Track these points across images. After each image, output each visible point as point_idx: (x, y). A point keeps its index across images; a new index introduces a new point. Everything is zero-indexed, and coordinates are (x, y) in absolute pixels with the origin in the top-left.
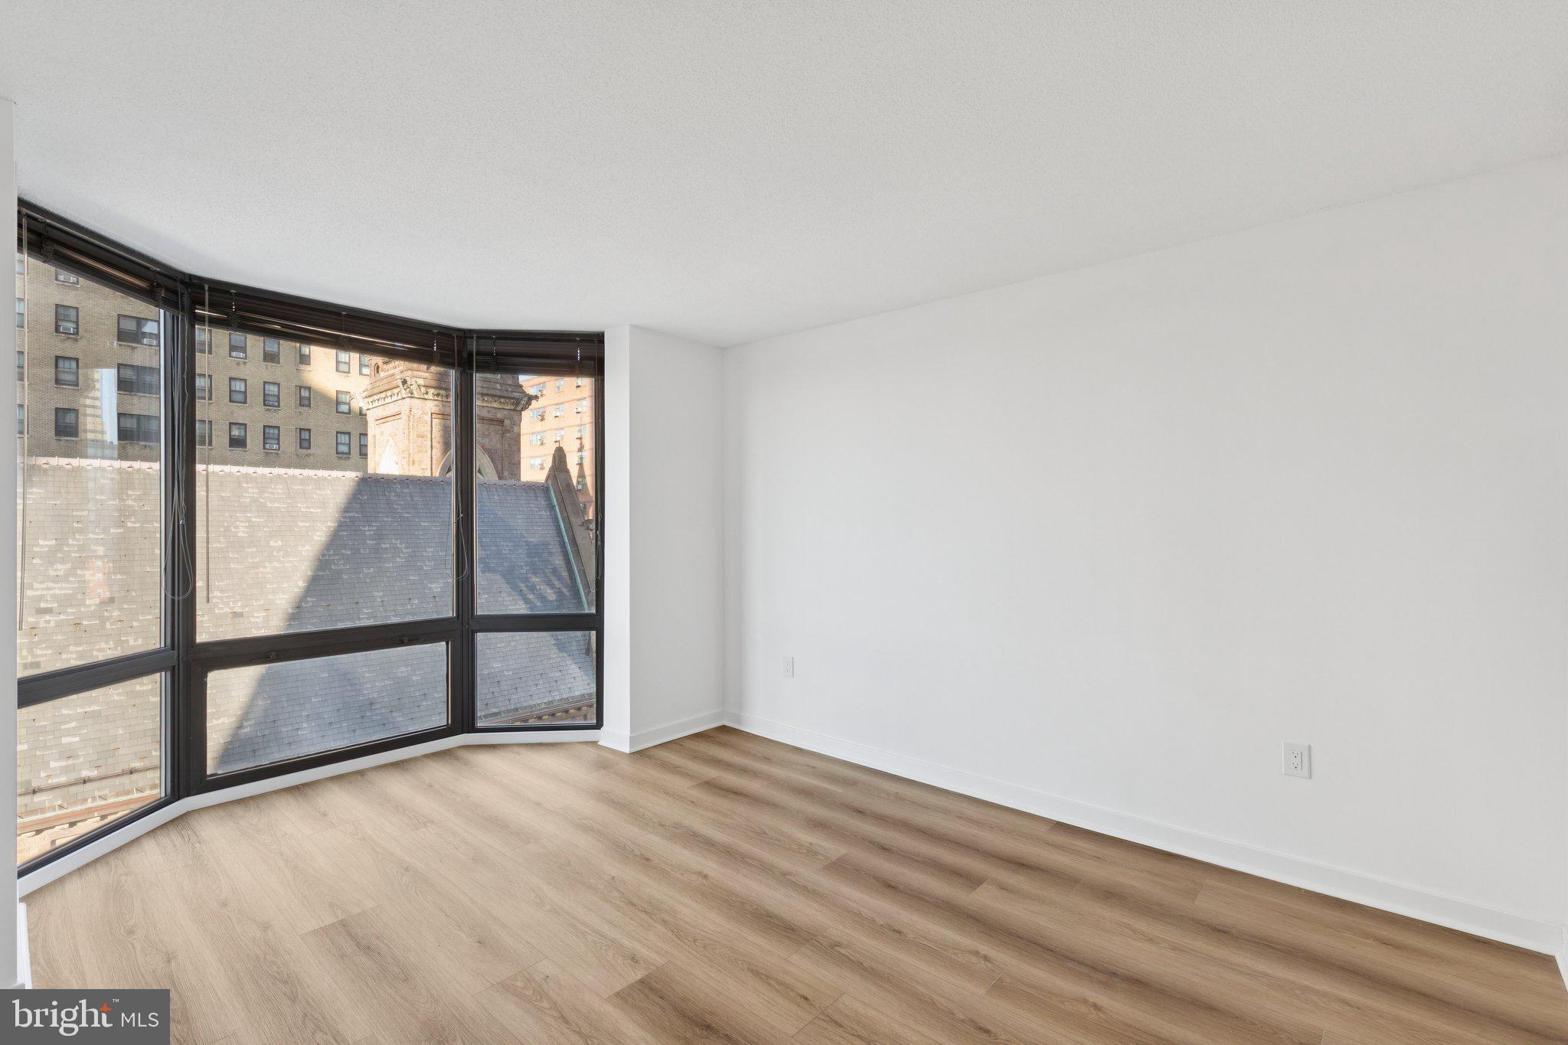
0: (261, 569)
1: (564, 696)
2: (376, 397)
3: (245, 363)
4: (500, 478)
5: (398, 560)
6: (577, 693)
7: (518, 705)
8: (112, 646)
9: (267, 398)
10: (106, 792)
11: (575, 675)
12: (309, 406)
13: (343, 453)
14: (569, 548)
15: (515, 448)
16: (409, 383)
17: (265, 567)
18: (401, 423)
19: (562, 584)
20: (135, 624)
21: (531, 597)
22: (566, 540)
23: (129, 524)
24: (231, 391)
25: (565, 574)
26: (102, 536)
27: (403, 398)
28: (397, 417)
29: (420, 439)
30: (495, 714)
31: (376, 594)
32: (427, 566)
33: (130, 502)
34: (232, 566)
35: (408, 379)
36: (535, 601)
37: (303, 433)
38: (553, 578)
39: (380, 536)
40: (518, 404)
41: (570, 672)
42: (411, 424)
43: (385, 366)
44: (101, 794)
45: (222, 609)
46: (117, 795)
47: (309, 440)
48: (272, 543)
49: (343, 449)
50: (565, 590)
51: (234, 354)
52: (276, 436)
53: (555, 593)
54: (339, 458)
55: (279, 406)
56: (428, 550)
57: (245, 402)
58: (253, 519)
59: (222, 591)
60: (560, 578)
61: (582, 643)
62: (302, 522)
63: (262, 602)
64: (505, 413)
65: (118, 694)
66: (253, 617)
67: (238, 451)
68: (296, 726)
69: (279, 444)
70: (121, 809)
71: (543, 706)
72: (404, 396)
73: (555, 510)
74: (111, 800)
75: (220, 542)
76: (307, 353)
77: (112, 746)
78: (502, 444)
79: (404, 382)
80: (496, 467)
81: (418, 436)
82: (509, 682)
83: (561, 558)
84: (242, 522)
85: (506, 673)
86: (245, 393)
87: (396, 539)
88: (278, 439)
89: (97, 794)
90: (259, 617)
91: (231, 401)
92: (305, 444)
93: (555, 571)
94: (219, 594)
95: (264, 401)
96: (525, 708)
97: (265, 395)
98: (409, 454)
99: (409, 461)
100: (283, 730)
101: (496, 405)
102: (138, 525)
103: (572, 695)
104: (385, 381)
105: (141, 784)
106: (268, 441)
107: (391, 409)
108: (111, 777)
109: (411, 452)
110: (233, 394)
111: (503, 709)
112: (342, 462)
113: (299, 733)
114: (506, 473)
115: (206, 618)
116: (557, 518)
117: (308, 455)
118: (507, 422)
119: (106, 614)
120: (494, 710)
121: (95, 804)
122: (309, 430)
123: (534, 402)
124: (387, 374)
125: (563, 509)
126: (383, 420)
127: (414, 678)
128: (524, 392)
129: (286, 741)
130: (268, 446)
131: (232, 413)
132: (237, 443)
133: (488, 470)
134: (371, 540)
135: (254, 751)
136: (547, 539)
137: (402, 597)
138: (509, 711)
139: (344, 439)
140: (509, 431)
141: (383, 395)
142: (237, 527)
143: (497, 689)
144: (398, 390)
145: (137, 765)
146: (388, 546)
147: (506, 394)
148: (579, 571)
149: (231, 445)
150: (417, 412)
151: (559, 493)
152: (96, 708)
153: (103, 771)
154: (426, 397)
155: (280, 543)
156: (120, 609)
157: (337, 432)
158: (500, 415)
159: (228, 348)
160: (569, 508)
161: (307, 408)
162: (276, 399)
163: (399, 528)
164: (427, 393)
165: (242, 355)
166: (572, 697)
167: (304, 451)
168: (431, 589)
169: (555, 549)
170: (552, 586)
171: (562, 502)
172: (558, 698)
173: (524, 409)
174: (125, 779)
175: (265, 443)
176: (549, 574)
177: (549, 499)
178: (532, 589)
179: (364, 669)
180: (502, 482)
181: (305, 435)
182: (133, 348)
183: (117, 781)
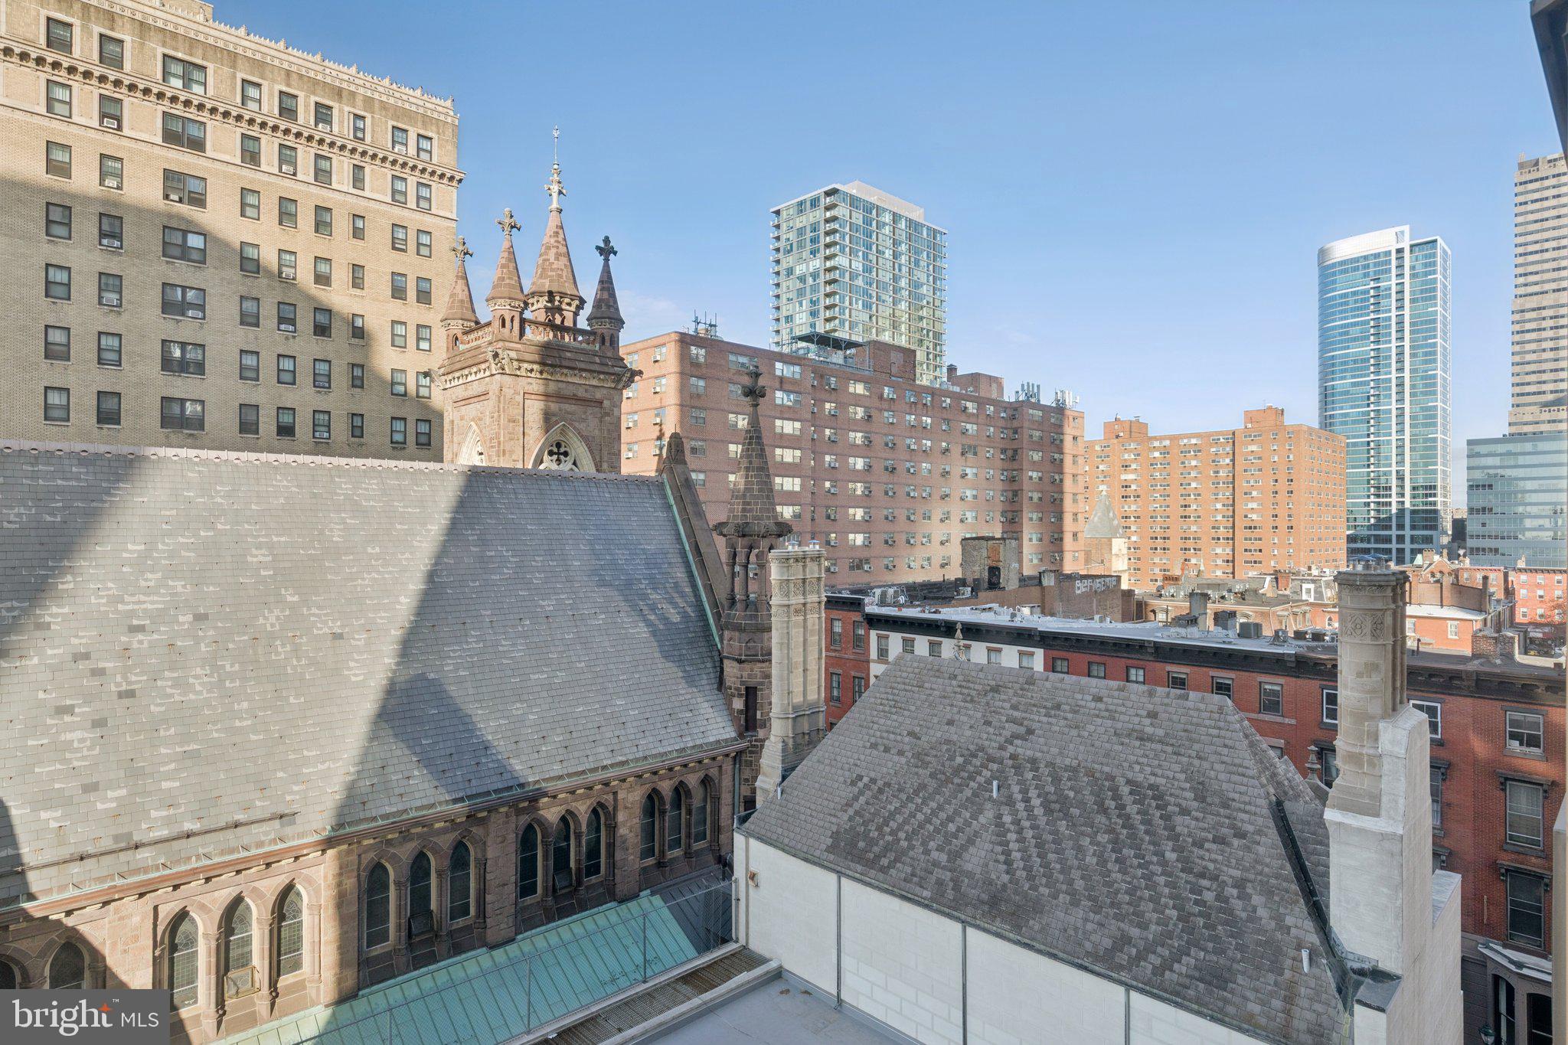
0: (360, 581)
1: (698, 742)
2: (457, 374)
3: (294, 337)
4: (597, 470)
5: (505, 571)
6: (712, 739)
7: (648, 753)
8: (208, 672)
9: (318, 378)
10: (209, 849)
11: (707, 716)
12: (362, 387)
13: (397, 443)
14: (691, 558)
15: (615, 435)
16: (501, 356)
17: (363, 579)
18: (490, 405)
19: (686, 602)
20: (231, 646)
21: (652, 617)
22: (687, 548)
23: (219, 526)
24: (279, 370)
25: (688, 590)
26: (192, 540)
27: (492, 375)
28: (483, 398)
29: (511, 424)
30: (622, 763)
31: (483, 612)
32: (537, 578)
33: (219, 500)
34: (329, 577)
35: (500, 351)
36: (657, 622)
37: (355, 418)
38: (675, 595)
39: (483, 542)
40: (619, 381)
41: (702, 711)
42: (501, 406)
43: (465, 337)
44: (205, 851)
45: (321, 629)
46: (222, 853)
47: (362, 427)
48: (370, 550)
49: (398, 437)
50: (689, 610)
51: (283, 327)
52: (326, 423)
53: (678, 613)
54: (394, 448)
55: (330, 387)
56: (537, 558)
57: (294, 383)
58: (348, 521)
59: (319, 608)
60: (683, 595)
61: (712, 675)
62: (400, 523)
63: (363, 622)
64: (605, 391)
65: (217, 731)
66: (354, 639)
67: (286, 441)
68: (406, 774)
69: (329, 432)
70: (227, 870)
71: (675, 754)
72: (494, 372)
73: (672, 512)
74: (217, 860)
75: (314, 548)
76: (360, 325)
77: (215, 794)
78: (600, 430)
79: (496, 355)
80: (594, 459)
81: (509, 421)
82: (635, 724)
83: (683, 570)
84: (336, 523)
85: (631, 713)
86: (294, 372)
87: (502, 545)
88: (329, 426)
89: (201, 851)
90: (359, 640)
91: (279, 382)
92: (357, 432)
93: (676, 584)
94: (317, 612)
95: (314, 381)
96: (655, 756)
97: (315, 374)
98: (499, 443)
99: (498, 451)
100: (394, 778)
101: (594, 382)
102: (228, 527)
103: (706, 741)
104: (468, 355)
105: (246, 841)
106: (317, 428)
107: (476, 389)
108: (215, 831)
109: (502, 439)
110: (282, 374)
111: (631, 757)
112: (396, 453)
113: (411, 782)
114: (605, 466)
115: (305, 639)
116: (675, 521)
117: (361, 445)
118: (606, 403)
119: (200, 633)
120: (621, 759)
121: (200, 864)
122: (362, 415)
123: (637, 378)
124: (468, 346)
125: (683, 510)
126: (463, 403)
127: (531, 717)
128: (626, 367)
129: (397, 791)
130: (317, 434)
131: (280, 396)
132: (286, 431)
133: (584, 462)
134: (475, 546)
135: (364, 803)
136: (666, 546)
137: (512, 617)
138: (637, 760)
139: (399, 426)
140: (608, 414)
141: (466, 372)
142: (331, 530)
143: (623, 732)
144: (487, 364)
145: (241, 817)
146: (493, 553)
147: (606, 369)
148: (705, 586)
149: (279, 434)
150: (508, 392)
151: (676, 489)
152: (195, 747)
153: (207, 824)
154: (518, 373)
155: (377, 550)
156: (215, 628)
157: (393, 418)
158: (598, 395)
159: (276, 321)
160: (690, 509)
161: (359, 390)
162: (326, 379)
163: (504, 532)
164: (519, 368)
165: (291, 328)
166: (706, 744)
167: (356, 440)
168: (542, 607)
169: (676, 559)
170: (675, 605)
171: (680, 500)
172: (691, 744)
173: (625, 387)
174: (230, 834)
175: (314, 431)
176: (670, 590)
177: (665, 497)
178: (653, 608)
179: (476, 705)
180: (601, 476)
181: (357, 422)
182: (178, 321)
183: (221, 835)
